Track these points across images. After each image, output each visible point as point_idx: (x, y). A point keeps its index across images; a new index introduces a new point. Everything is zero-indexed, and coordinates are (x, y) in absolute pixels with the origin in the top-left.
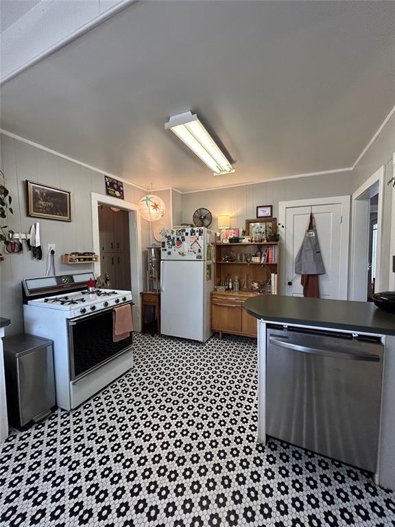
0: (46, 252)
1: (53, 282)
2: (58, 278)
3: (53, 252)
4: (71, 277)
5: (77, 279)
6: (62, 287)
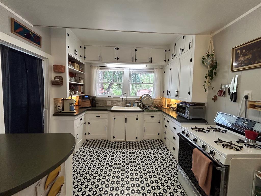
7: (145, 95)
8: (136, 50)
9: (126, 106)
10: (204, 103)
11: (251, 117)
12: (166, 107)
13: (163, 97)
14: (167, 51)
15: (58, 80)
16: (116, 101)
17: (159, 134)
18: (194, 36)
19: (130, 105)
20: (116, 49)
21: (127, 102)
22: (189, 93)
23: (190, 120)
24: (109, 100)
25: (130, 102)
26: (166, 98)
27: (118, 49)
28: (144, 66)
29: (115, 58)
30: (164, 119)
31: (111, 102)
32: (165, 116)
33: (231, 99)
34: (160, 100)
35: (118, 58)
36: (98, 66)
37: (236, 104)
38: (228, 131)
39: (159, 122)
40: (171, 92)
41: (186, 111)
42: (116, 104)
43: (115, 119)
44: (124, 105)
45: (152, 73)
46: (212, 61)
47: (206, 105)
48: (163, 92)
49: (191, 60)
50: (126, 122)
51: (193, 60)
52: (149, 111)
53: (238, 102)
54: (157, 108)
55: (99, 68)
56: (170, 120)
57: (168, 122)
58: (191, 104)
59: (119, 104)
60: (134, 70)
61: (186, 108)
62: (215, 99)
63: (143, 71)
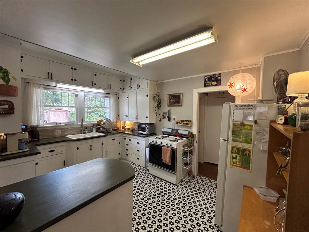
0: (172, 119)
1: (170, 131)
2: (173, 130)
3: (174, 119)
4: (177, 130)
5: (180, 132)
6: (172, 133)
7: (105, 120)
8: (95, 75)
9: (83, 133)
10: (154, 123)
11: (176, 128)
12: (121, 129)
13: (118, 119)
14: (122, 80)
15: (7, 106)
16: (68, 128)
17: (119, 154)
18: (149, 81)
19: (87, 131)
20: (72, 68)
21: (83, 129)
22: (147, 117)
23: (149, 135)
24: (59, 129)
25: (86, 128)
26: (121, 121)
27: (75, 69)
28: (103, 91)
29: (72, 80)
30: (125, 139)
31: (61, 130)
32: (124, 136)
33: (168, 120)
34: (115, 123)
35: (75, 79)
36: (40, 84)
37: (170, 122)
38: (169, 136)
39: (119, 143)
40: (129, 117)
41: (146, 129)
42: (68, 132)
43: (78, 149)
44: (80, 133)
45: (107, 98)
46: (159, 98)
47: (155, 124)
48: (118, 116)
49: (147, 96)
50: (91, 149)
51: (149, 96)
52: (111, 135)
53: (171, 122)
54: (115, 130)
55: (43, 86)
56: (127, 137)
57: (130, 140)
58: (148, 124)
59: (72, 132)
60: (90, 94)
61: (146, 127)
62: (160, 120)
63: (99, 95)
